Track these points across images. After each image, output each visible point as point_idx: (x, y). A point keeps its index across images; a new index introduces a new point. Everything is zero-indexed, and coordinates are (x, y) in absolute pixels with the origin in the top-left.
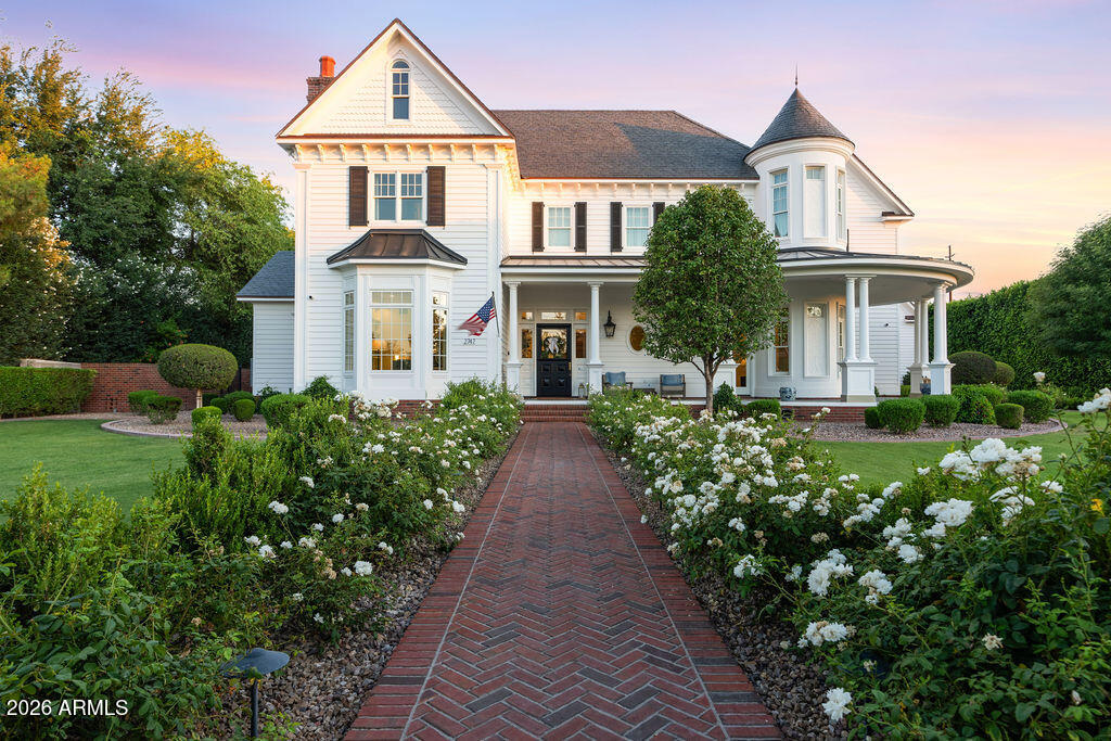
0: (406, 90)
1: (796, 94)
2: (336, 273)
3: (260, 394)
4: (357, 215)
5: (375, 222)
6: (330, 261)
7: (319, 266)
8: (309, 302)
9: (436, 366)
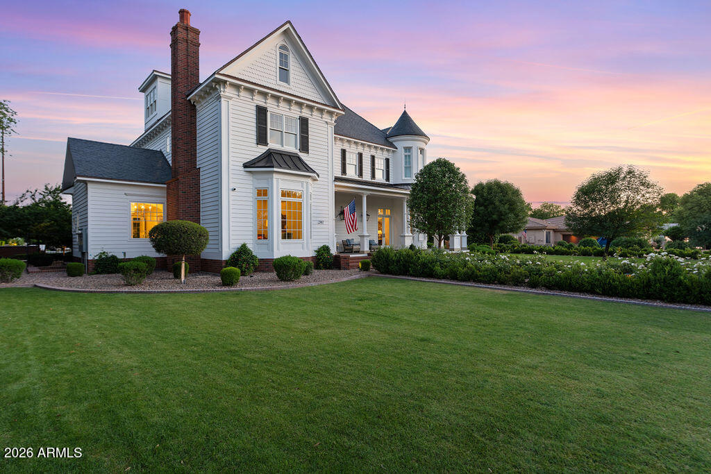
0: (286, 64)
1: (405, 112)
2: (248, 174)
3: (96, 258)
4: (262, 138)
6: (245, 166)
7: (238, 168)
8: (232, 193)
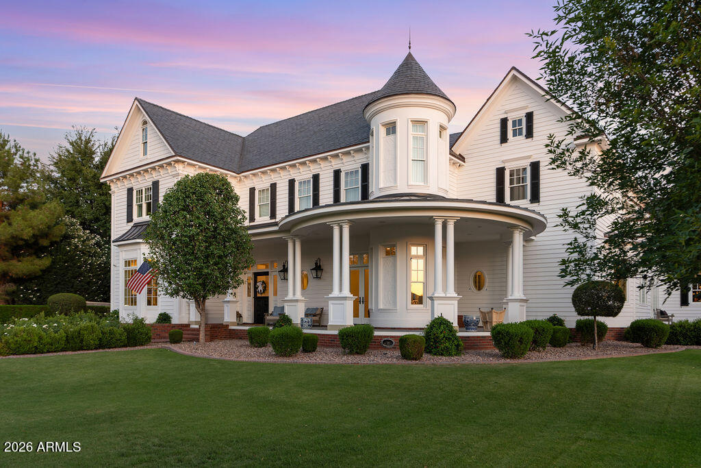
0: (147, 137)
1: (410, 55)
4: (130, 216)
5: (136, 219)
9: (149, 303)
